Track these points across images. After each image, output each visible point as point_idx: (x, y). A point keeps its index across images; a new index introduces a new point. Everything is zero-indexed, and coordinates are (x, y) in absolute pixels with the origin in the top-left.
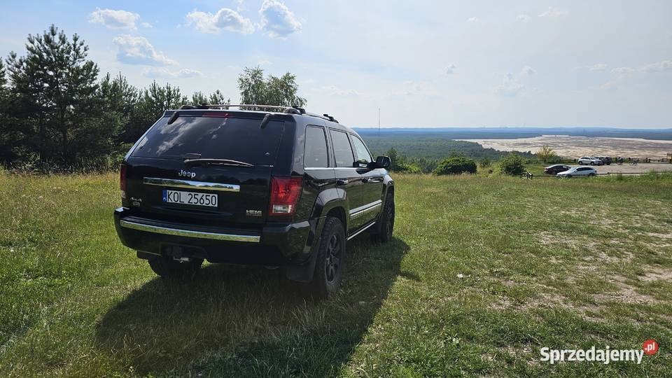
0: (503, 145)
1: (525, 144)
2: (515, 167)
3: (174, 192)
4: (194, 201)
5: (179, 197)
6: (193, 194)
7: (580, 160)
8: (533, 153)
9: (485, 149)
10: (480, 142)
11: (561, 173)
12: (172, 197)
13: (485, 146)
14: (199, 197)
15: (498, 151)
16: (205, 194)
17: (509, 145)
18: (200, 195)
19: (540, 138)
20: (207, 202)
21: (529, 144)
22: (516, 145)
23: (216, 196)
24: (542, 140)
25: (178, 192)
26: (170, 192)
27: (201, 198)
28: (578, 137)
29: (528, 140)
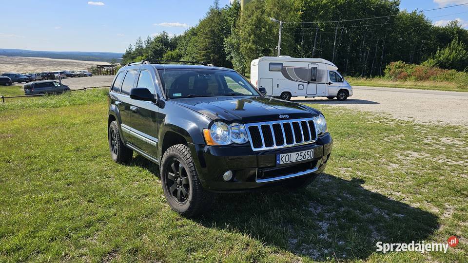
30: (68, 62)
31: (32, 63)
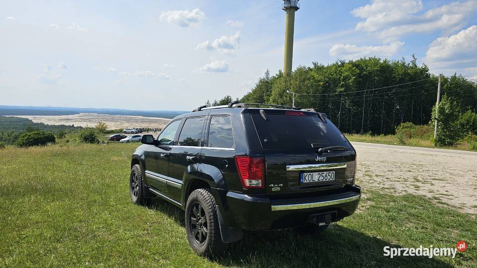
0: (50, 120)
1: (68, 119)
2: (90, 137)
3: (308, 174)
4: (321, 178)
5: (312, 176)
6: (321, 173)
7: (125, 130)
8: (75, 126)
9: (36, 124)
10: (30, 117)
11: (123, 140)
12: (307, 178)
13: (35, 121)
14: (324, 175)
15: (48, 125)
16: (328, 172)
17: (55, 120)
18: (325, 173)
19: (78, 115)
20: (329, 177)
21: (71, 119)
22: (60, 120)
23: (334, 172)
24: (79, 116)
25: (312, 174)
26: (306, 174)
27: (326, 176)
28: (104, 115)
29: (70, 117)
30: (157, 120)
31: (128, 121)
